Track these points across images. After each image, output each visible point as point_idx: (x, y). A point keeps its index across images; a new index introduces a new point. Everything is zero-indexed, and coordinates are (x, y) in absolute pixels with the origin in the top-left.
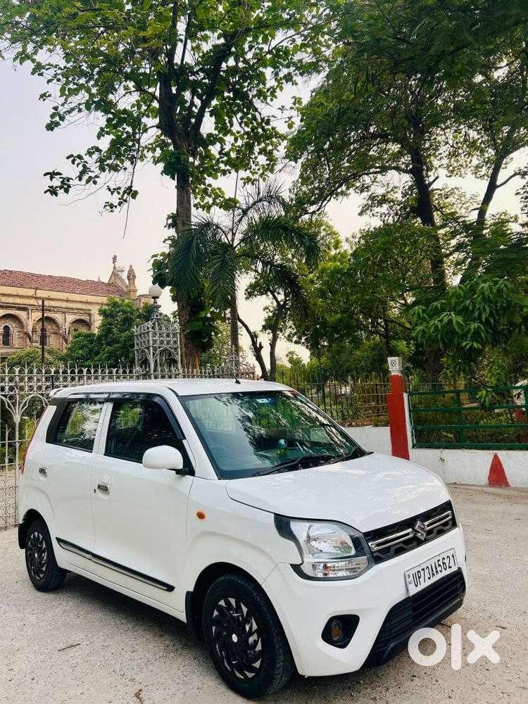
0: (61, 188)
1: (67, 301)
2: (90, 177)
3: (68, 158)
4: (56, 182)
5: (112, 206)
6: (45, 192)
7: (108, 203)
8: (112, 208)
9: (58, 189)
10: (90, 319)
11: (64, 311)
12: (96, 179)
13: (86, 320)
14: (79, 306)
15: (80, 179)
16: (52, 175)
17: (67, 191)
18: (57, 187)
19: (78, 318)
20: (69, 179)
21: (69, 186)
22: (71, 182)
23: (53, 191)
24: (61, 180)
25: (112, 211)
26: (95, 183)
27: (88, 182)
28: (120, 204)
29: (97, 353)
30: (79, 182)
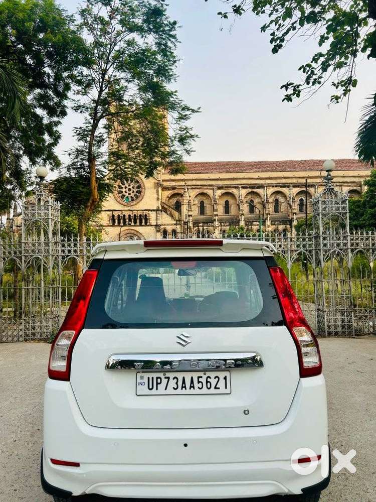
0: (293, 94)
1: (344, 177)
2: (315, 80)
3: (300, 69)
4: (290, 91)
5: (337, 98)
6: (283, 101)
7: (334, 96)
8: (337, 99)
9: (292, 96)
10: (361, 189)
11: (341, 185)
12: (320, 80)
13: (357, 189)
14: (353, 179)
15: (308, 83)
16: (286, 86)
17: (298, 96)
18: (291, 95)
19: (352, 188)
20: (298, 86)
21: (299, 91)
22: (301, 88)
23: (288, 98)
24: (293, 88)
25: (338, 102)
26: (319, 83)
27: (313, 84)
28: (345, 94)
29: (362, 215)
30: (308, 86)
